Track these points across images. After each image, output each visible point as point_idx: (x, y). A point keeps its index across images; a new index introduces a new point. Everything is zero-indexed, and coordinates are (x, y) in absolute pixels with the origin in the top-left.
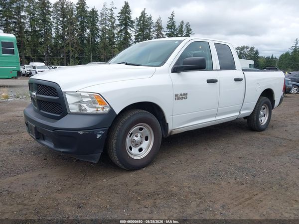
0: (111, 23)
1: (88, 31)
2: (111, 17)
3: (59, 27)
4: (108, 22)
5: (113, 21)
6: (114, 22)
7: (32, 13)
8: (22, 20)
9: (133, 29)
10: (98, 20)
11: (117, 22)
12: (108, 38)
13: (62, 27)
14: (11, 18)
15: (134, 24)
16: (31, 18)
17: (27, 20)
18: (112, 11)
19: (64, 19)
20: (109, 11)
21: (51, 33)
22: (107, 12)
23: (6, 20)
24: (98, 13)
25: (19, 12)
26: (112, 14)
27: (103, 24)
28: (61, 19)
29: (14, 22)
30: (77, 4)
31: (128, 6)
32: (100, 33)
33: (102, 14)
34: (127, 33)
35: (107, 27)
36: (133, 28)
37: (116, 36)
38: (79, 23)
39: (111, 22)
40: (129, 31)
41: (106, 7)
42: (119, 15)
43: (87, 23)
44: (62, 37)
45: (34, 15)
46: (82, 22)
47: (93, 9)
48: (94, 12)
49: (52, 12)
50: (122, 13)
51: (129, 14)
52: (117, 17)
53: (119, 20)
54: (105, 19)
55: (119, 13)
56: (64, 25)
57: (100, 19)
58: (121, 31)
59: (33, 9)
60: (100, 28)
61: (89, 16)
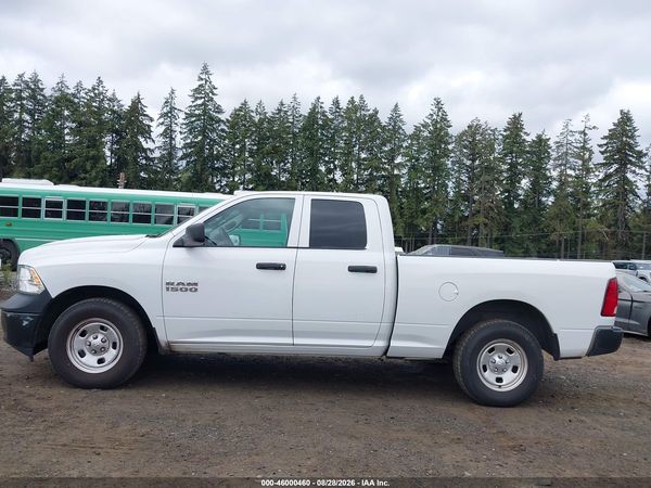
0: (580, 162)
1: (525, 183)
2: (584, 148)
3: (463, 178)
4: (571, 160)
5: (587, 156)
6: (590, 159)
7: (414, 158)
8: (396, 172)
9: (643, 171)
10: (549, 157)
11: (598, 158)
12: (572, 194)
13: (469, 178)
14: (377, 169)
15: (644, 160)
16: (413, 167)
17: (405, 171)
18: (585, 135)
19: (473, 161)
20: (577, 136)
21: (446, 191)
22: (572, 139)
23: (371, 174)
24: (551, 143)
25: (393, 159)
26: (585, 142)
27: (560, 165)
28: (469, 163)
29: (383, 176)
30: (505, 131)
31: (629, 119)
32: (555, 185)
33: (559, 145)
34: (626, 181)
35: (569, 172)
36: (641, 168)
37: (593, 189)
38: (505, 167)
39: (581, 158)
40: (629, 176)
41: (570, 128)
42: (605, 141)
43: (525, 166)
44: (467, 198)
45: (417, 160)
46: (513, 166)
47: (539, 137)
48: (541, 142)
49: (452, 151)
50: (612, 136)
51: (632, 137)
52: (600, 146)
53: (602, 153)
54: (566, 153)
55: (605, 138)
56: (474, 174)
57: (554, 155)
58: (608, 177)
59: (418, 151)
60: (555, 174)
61: (528, 152)
